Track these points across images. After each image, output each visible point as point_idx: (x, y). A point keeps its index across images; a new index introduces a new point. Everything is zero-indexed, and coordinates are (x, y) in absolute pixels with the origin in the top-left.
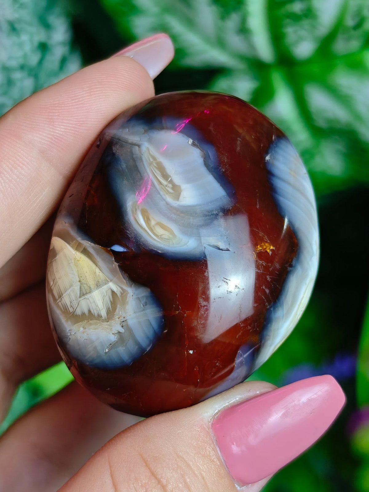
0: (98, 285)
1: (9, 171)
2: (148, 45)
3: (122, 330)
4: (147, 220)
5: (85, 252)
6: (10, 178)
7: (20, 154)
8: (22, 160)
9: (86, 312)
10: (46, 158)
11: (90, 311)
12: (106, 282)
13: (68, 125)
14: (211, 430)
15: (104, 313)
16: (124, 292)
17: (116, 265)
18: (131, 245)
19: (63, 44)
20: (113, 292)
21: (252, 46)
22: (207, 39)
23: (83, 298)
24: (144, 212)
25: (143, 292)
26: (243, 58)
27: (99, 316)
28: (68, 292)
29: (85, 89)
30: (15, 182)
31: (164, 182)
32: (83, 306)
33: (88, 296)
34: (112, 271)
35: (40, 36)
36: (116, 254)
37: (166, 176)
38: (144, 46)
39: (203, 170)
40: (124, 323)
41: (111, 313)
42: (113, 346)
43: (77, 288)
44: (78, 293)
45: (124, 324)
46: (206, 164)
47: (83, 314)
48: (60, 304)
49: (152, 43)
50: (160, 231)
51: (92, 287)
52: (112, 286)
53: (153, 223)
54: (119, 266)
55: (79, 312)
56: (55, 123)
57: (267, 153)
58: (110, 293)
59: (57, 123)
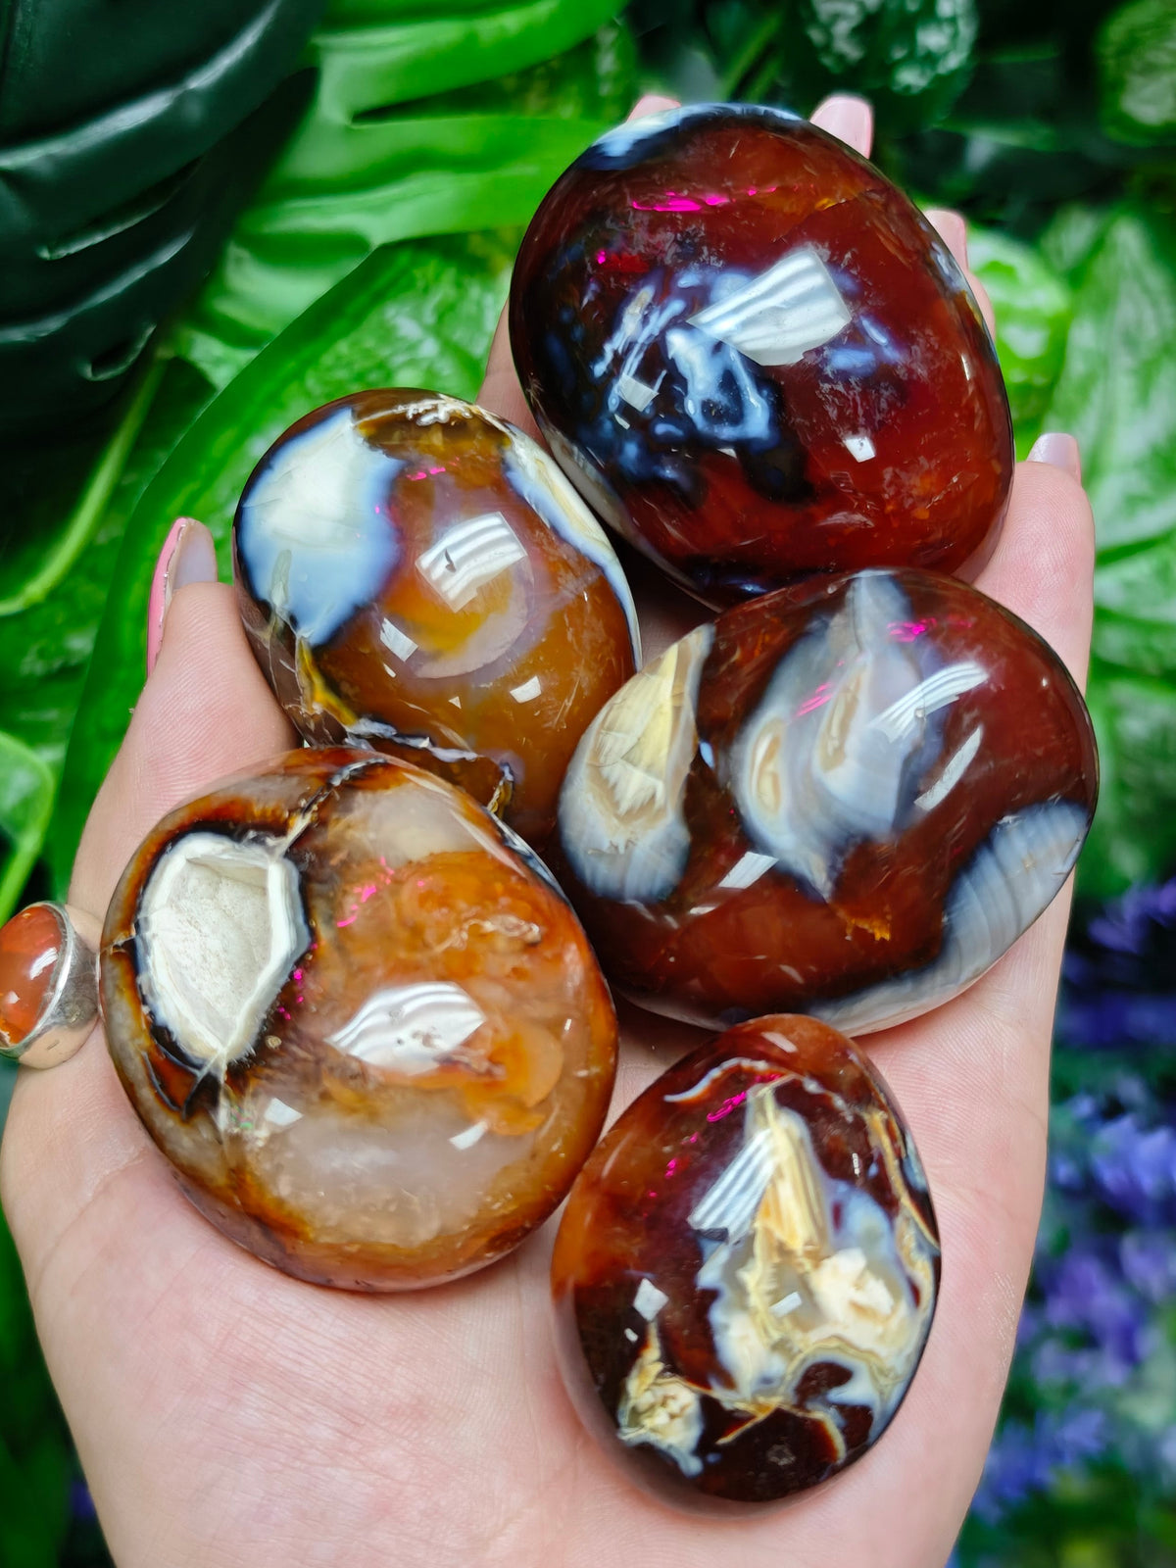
0: (649, 769)
3: (622, 850)
4: (769, 755)
5: (677, 710)
9: (612, 781)
11: (614, 786)
12: (658, 776)
15: (625, 806)
16: (662, 811)
17: (686, 770)
18: (722, 763)
20: (653, 797)
23: (624, 762)
24: (775, 742)
25: (682, 836)
27: (616, 805)
28: (619, 735)
31: (835, 731)
32: (615, 771)
33: (630, 767)
34: (677, 771)
36: (698, 759)
37: (844, 728)
39: (896, 765)
40: (629, 844)
41: (630, 815)
42: (600, 854)
43: (630, 742)
44: (624, 752)
45: (631, 845)
46: (907, 761)
47: (607, 781)
48: (601, 736)
50: (767, 785)
51: (643, 763)
52: (660, 789)
53: (770, 767)
54: (689, 776)
55: (605, 771)
57: (1014, 812)
58: (649, 794)
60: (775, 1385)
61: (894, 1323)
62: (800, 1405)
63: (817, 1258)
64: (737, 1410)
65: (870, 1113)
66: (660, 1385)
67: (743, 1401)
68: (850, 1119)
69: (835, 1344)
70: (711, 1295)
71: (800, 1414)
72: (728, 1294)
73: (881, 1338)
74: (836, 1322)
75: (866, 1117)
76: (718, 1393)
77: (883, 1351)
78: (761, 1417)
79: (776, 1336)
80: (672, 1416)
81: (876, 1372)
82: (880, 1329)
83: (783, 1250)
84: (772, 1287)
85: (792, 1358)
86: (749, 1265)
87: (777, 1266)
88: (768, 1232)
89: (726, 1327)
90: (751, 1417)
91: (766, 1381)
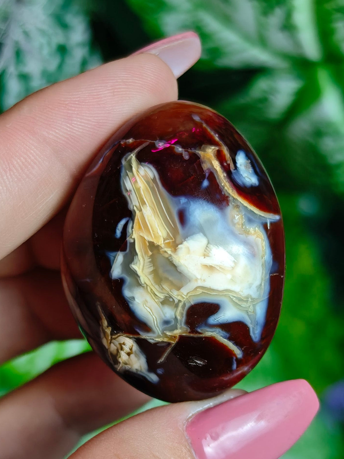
1: (19, 169)
2: (176, 43)
6: (20, 177)
7: (33, 152)
8: (34, 158)
10: (59, 159)
13: (86, 125)
14: (185, 433)
19: (82, 45)
21: (297, 44)
22: (246, 37)
26: (286, 56)
29: (108, 88)
30: (23, 182)
35: (58, 38)
38: (172, 44)
49: (180, 41)
56: (73, 122)
59: (75, 122)
60: (173, 323)
61: (239, 270)
62: (193, 331)
63: (175, 246)
64: (158, 343)
65: (204, 151)
66: (115, 339)
67: (159, 337)
68: (187, 157)
69: (200, 291)
70: (120, 282)
71: (196, 336)
72: (129, 280)
73: (233, 280)
74: (197, 280)
75: (200, 153)
76: (144, 335)
77: (236, 288)
78: (174, 342)
79: (162, 296)
80: (129, 354)
81: (237, 301)
82: (229, 276)
83: (153, 247)
84: (152, 269)
85: (177, 306)
86: (135, 260)
87: (152, 257)
88: (143, 238)
89: (133, 298)
90: (169, 344)
91: (166, 322)
